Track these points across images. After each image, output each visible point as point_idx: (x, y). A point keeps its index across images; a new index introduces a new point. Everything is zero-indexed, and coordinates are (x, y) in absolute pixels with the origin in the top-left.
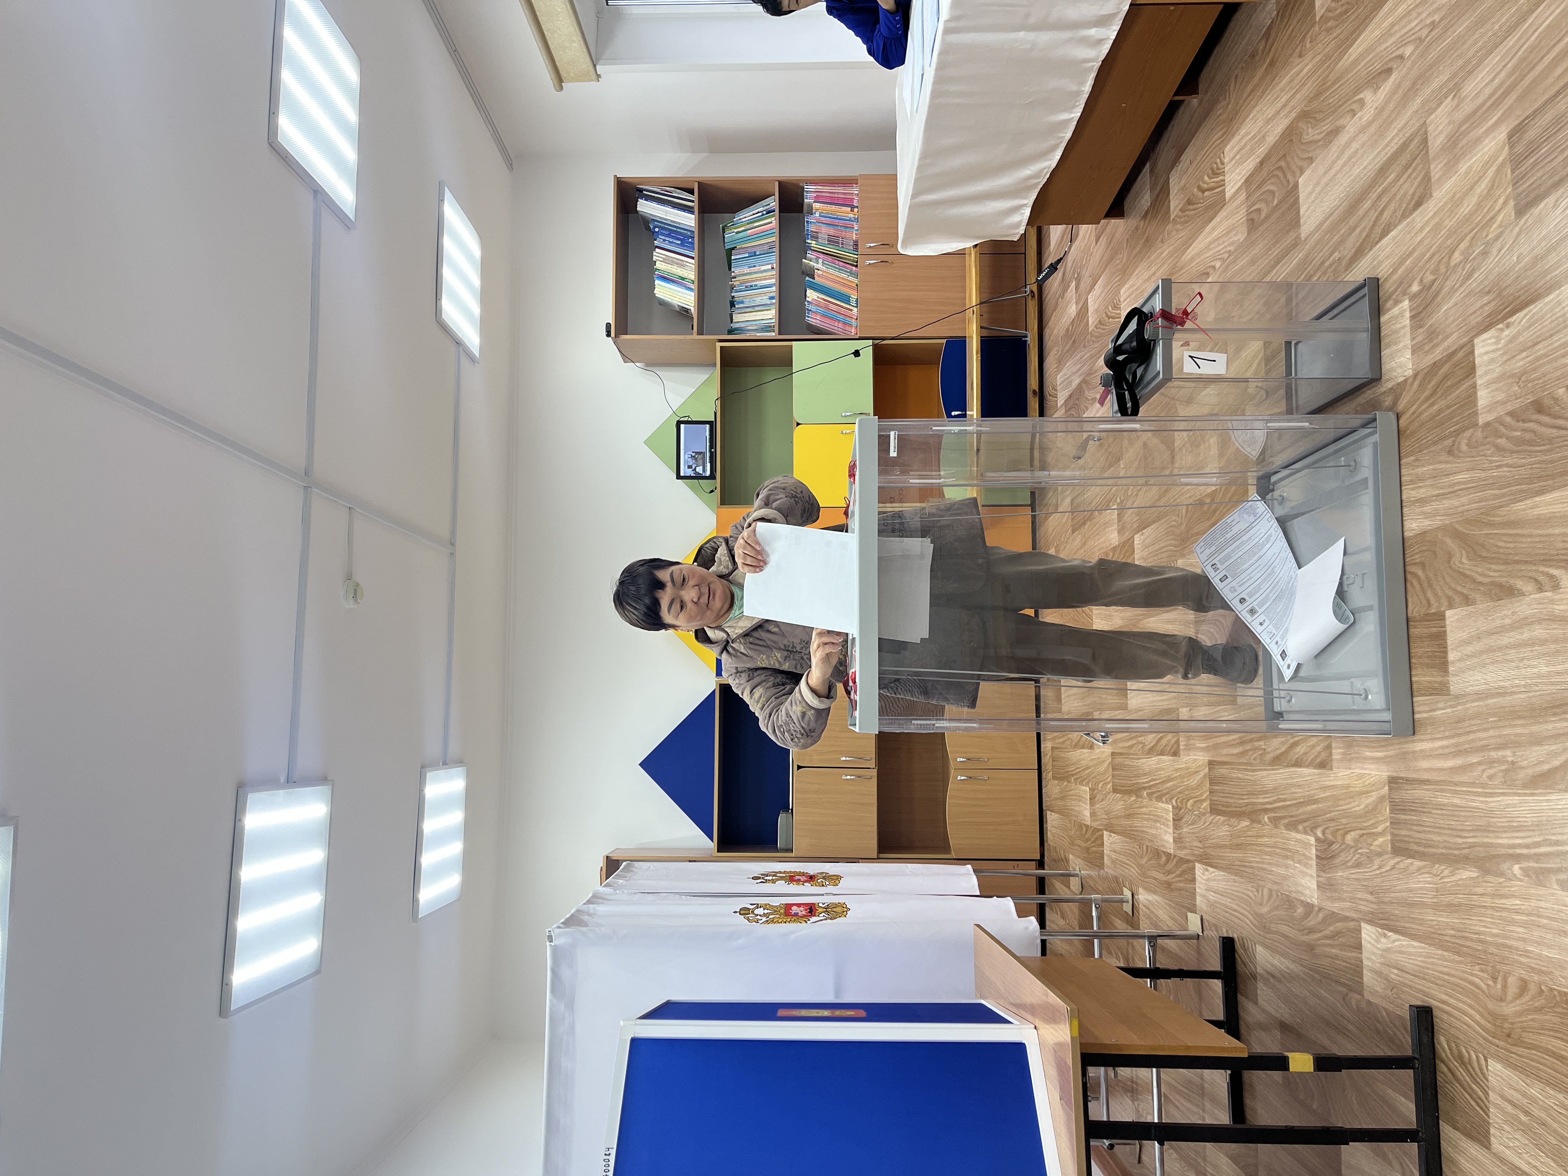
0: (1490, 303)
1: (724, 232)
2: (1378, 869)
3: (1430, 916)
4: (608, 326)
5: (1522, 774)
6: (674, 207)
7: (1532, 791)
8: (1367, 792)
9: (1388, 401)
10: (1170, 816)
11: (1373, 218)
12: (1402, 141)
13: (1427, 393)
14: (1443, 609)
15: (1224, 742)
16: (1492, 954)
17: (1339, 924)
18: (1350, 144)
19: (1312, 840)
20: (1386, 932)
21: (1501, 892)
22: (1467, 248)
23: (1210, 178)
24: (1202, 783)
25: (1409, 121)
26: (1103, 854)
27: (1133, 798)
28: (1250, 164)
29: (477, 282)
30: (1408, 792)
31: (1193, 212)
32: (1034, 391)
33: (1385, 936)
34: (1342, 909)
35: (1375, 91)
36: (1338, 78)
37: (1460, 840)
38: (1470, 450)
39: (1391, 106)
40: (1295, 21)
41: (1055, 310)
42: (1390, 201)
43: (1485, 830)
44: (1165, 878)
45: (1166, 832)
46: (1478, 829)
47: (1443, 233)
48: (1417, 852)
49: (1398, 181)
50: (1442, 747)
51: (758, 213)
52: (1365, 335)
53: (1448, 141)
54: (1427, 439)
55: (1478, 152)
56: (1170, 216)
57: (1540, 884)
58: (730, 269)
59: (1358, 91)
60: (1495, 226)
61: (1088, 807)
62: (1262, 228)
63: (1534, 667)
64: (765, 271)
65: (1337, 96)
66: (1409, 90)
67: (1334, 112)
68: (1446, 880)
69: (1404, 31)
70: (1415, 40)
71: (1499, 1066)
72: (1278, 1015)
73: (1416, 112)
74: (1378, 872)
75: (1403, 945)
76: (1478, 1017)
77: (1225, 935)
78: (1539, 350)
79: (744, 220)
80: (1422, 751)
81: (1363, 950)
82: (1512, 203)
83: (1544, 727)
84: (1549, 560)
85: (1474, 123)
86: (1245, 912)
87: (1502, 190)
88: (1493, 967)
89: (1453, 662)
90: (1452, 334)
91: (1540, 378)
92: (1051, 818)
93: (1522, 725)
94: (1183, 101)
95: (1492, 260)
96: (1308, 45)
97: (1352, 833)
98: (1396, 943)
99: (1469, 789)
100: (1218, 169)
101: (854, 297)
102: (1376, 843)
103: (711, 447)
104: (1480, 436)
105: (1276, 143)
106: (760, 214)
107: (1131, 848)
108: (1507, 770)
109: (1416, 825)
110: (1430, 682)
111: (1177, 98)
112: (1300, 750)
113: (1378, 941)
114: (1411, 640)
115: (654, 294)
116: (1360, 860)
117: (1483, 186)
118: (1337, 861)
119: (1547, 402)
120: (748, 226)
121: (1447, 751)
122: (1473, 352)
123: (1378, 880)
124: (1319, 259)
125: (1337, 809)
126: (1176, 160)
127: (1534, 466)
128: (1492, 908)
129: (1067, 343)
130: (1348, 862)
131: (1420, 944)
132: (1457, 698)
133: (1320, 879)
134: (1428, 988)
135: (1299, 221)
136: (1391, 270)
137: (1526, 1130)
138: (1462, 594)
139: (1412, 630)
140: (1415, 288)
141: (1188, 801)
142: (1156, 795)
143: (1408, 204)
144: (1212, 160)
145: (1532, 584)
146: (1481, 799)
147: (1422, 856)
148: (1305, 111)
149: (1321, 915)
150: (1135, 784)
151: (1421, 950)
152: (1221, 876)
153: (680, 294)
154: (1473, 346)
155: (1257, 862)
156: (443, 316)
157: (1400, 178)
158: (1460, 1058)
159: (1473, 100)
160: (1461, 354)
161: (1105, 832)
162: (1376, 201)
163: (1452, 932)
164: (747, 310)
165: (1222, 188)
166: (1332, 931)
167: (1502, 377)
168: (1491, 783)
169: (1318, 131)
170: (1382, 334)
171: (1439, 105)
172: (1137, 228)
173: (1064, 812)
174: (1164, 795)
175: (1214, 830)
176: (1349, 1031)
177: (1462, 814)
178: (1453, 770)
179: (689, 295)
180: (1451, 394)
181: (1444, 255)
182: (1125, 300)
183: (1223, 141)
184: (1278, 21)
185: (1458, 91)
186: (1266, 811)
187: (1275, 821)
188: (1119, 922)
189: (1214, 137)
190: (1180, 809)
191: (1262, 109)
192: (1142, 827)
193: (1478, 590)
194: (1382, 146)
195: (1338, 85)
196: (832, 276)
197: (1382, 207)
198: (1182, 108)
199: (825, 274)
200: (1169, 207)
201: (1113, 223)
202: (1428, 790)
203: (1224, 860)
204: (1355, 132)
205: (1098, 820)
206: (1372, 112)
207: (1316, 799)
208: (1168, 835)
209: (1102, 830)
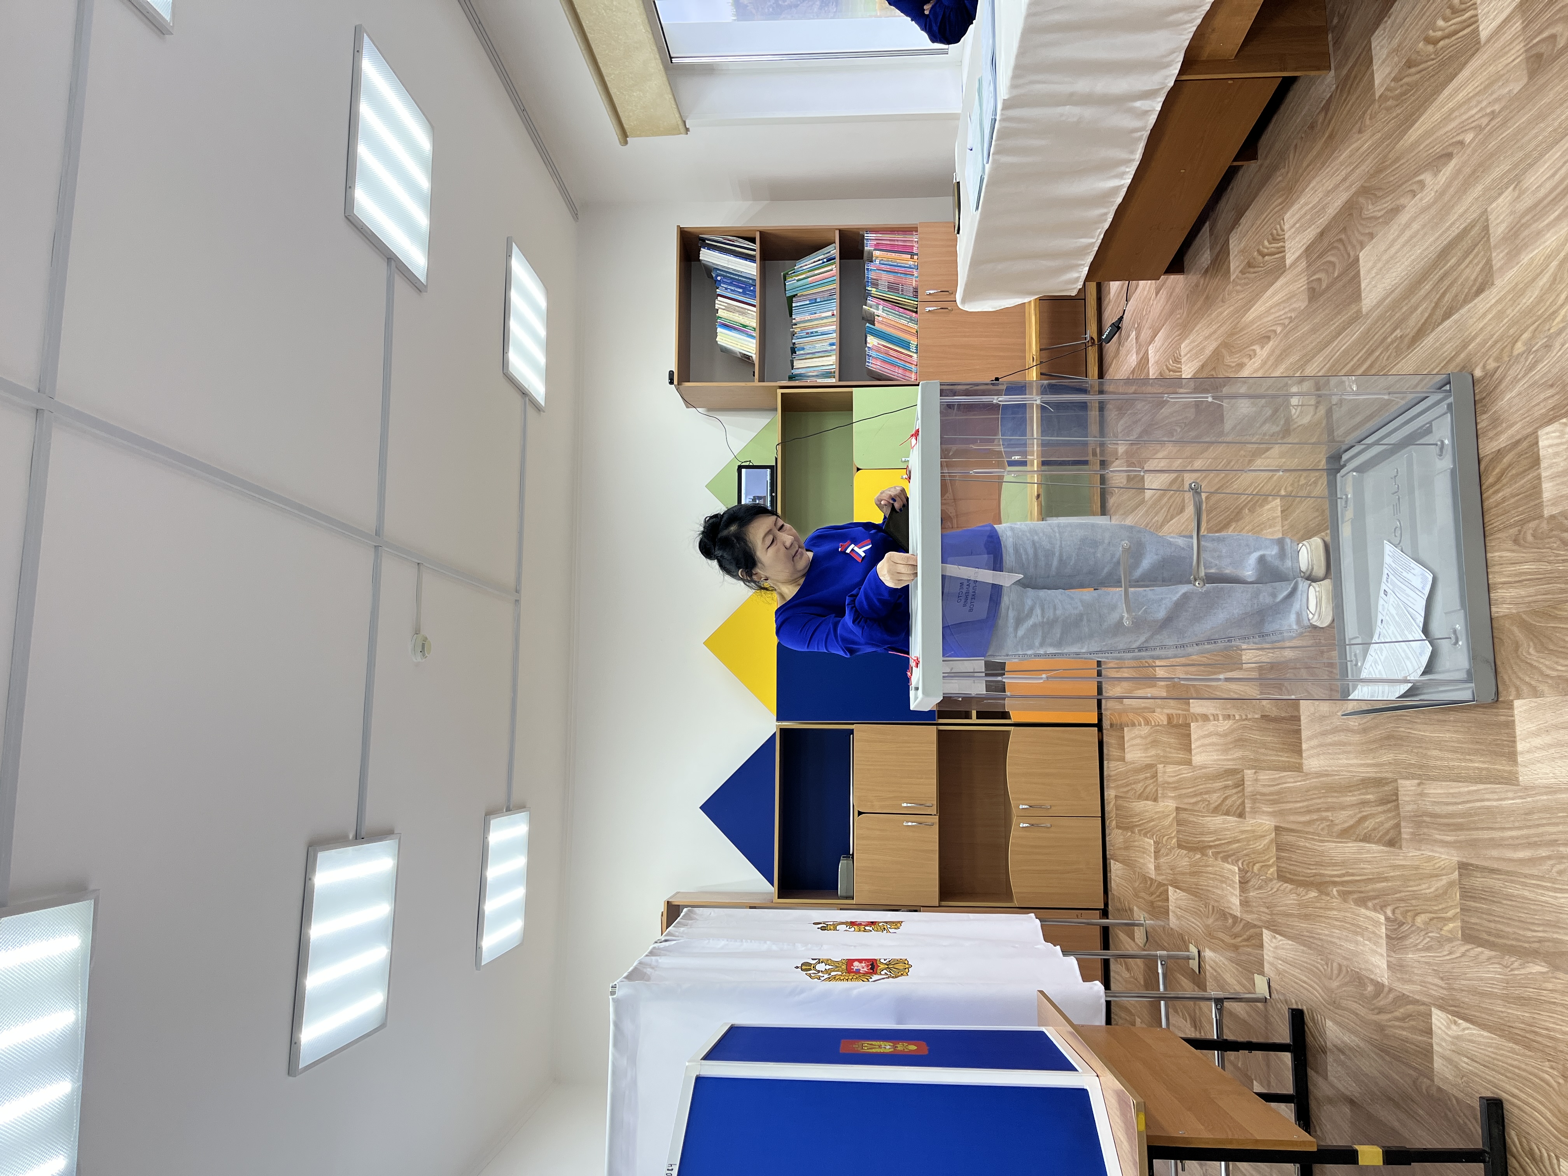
0: (1553, 396)
1: (785, 279)
2: (1448, 955)
3: (1499, 1006)
4: (671, 374)
6: (736, 256)
8: (1437, 876)
10: (1237, 879)
11: (1435, 300)
12: (1463, 226)
13: (1492, 480)
14: (1511, 698)
15: (1290, 809)
17: (1408, 1007)
18: (1410, 224)
19: (1382, 918)
20: (1456, 1019)
22: (1531, 339)
23: (1270, 243)
24: (1268, 848)
25: (1470, 207)
26: (1167, 909)
27: (1198, 856)
28: (1311, 234)
29: (542, 332)
30: (1478, 879)
31: (1254, 275)
33: (1455, 1023)
34: (1412, 992)
35: (1435, 175)
36: (1397, 157)
37: (1529, 934)
38: (1536, 541)
39: (1452, 191)
40: (1354, 97)
41: (1115, 359)
42: (1451, 285)
43: (1554, 925)
44: (1233, 941)
45: (1232, 894)
46: (1548, 924)
47: (1505, 322)
48: (1487, 941)
49: (1459, 265)
50: (1513, 838)
51: (819, 260)
53: (1509, 231)
54: (1494, 525)
55: (1540, 245)
56: (1230, 277)
58: (791, 316)
59: (1418, 172)
60: (1558, 320)
61: (1153, 860)
62: (1322, 300)
64: (826, 318)
65: (1397, 175)
66: (1470, 176)
67: (1393, 191)
68: (1516, 972)
69: (1465, 117)
70: (1476, 127)
72: (1348, 1093)
73: (1477, 199)
74: (1448, 958)
75: (1473, 1034)
76: (1549, 1115)
77: (1295, 1007)
79: (804, 268)
80: (1492, 839)
81: (1434, 1035)
85: (1535, 215)
86: (1314, 985)
87: (1564, 285)
88: (1563, 1065)
89: (1522, 753)
90: (1516, 423)
92: (1116, 868)
94: (1242, 166)
95: (1555, 353)
96: (1368, 122)
97: (1423, 915)
98: (1467, 1032)
99: (1539, 883)
100: (1278, 235)
101: (914, 342)
102: (1446, 928)
103: (772, 491)
104: (1545, 528)
105: (1337, 214)
106: (821, 262)
107: (1196, 907)
109: (1486, 914)
110: (1498, 771)
111: (1235, 164)
112: (1370, 824)
113: (1449, 1028)
115: (717, 342)
116: (1430, 944)
117: (1545, 280)
118: (1407, 942)
120: (809, 274)
121: (1517, 842)
122: (1537, 443)
123: (1449, 966)
124: (1381, 335)
125: (1407, 889)
126: (1236, 222)
128: (1562, 1005)
130: (1418, 944)
131: (1489, 1034)
132: (1526, 789)
133: (1389, 959)
134: (1498, 1080)
135: (1359, 295)
136: (1454, 353)
138: (1531, 685)
140: (1478, 373)
141: (1254, 864)
142: (1221, 855)
143: (1470, 289)
144: (1272, 226)
146: (1551, 894)
147: (1492, 946)
148: (1366, 187)
149: (1391, 996)
150: (1199, 842)
151: (1491, 1041)
152: (1290, 945)
153: (743, 342)
154: (1537, 438)
155: (1326, 935)
156: (510, 369)
157: (1462, 263)
158: (1531, 1154)
159: (1534, 193)
160: (1525, 444)
161: (1170, 888)
162: (1437, 283)
163: (1522, 1026)
164: (808, 356)
165: (1282, 254)
166: (1402, 1014)
167: (1565, 472)
168: (1560, 878)
169: (1378, 208)
171: (1500, 195)
172: (1197, 285)
173: (1128, 863)
174: (1229, 856)
175: (1281, 897)
176: (1420, 1116)
177: (1532, 907)
178: (1523, 862)
179: (751, 342)
180: (1516, 483)
181: (1506, 343)
182: (1186, 355)
183: (1282, 209)
184: (1337, 96)
185: (1519, 182)
186: (1335, 884)
187: (1344, 895)
188: (1186, 983)
189: (1273, 203)
190: (1247, 872)
191: (1321, 181)
192: (1208, 886)
193: (1547, 682)
194: (1443, 229)
195: (1398, 165)
196: (892, 323)
197: (1444, 289)
198: (1241, 173)
199: (885, 320)
200: (1229, 267)
201: (1173, 278)
202: (1499, 879)
203: (1292, 929)
204: (1415, 213)
205: (1162, 875)
206: (1433, 194)
207: (1386, 877)
208: (1234, 897)
209: (1167, 885)
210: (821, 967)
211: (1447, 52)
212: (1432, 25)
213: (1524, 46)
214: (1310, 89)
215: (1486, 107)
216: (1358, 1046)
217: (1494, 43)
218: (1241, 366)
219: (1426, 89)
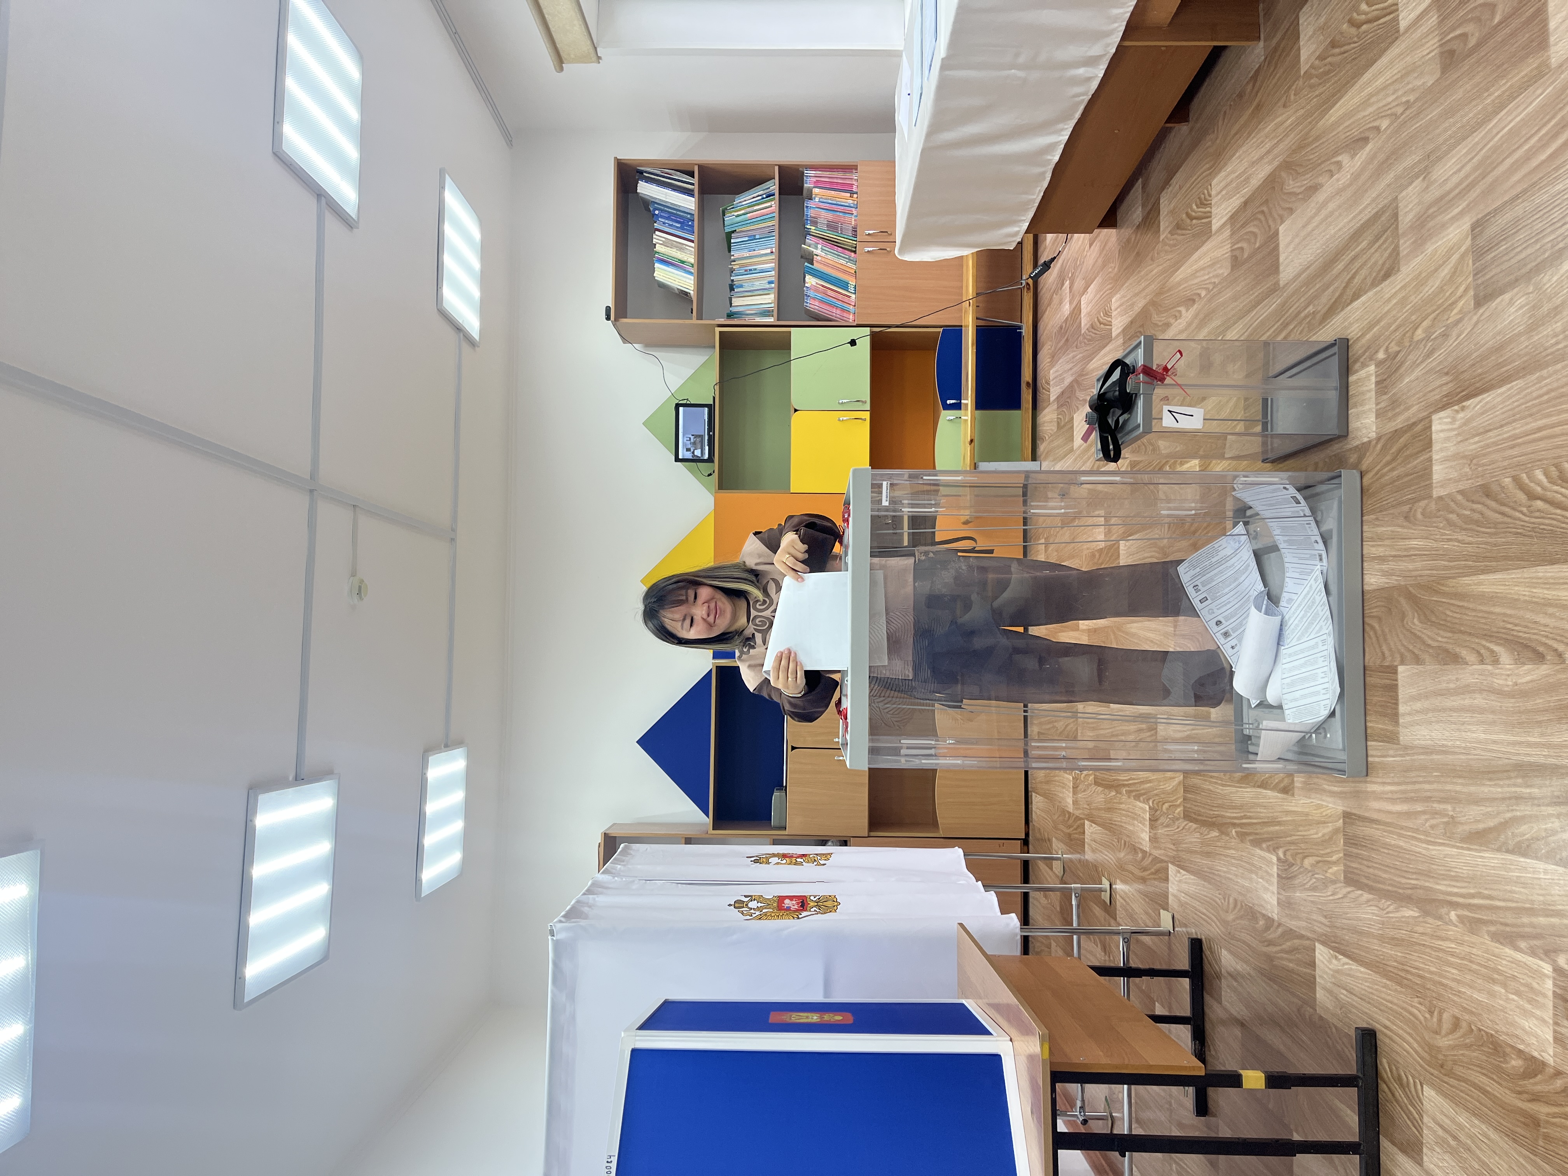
0: (1447, 383)
1: (724, 215)
2: (1332, 895)
3: (1375, 945)
4: (608, 309)
5: (1460, 829)
6: (674, 190)
7: (1468, 846)
8: (1325, 823)
9: (1353, 458)
10: (1147, 816)
11: (1346, 280)
12: (1375, 211)
13: (1388, 458)
14: (1396, 664)
16: (1429, 989)
17: (1295, 941)
18: (1327, 203)
19: (1274, 859)
20: (1337, 955)
21: (1438, 934)
22: (1430, 327)
23: (1198, 207)
24: (1176, 789)
25: (1382, 193)
26: (1084, 843)
27: (1114, 793)
28: (1236, 202)
29: (477, 265)
30: (1360, 828)
31: (1182, 237)
32: (1028, 383)
33: (1336, 958)
34: (1299, 928)
35: (1353, 157)
36: (1318, 136)
37: (1404, 881)
38: (1425, 519)
39: (1367, 174)
40: (1281, 71)
41: (1049, 304)
42: (1361, 267)
43: (1428, 874)
44: (1142, 874)
45: (1143, 830)
46: (1420, 873)
47: (1408, 308)
48: (1367, 885)
49: (1370, 249)
50: (1392, 792)
51: (758, 196)
52: (1334, 392)
53: (1417, 220)
54: (1388, 501)
55: (1444, 237)
56: (1159, 236)
57: (1472, 932)
58: (730, 251)
59: (1336, 153)
60: (1455, 311)
61: (1071, 795)
62: (1244, 268)
63: (1473, 732)
64: (765, 255)
65: (1317, 154)
66: (1383, 163)
67: (1314, 169)
68: (1391, 915)
69: (1381, 104)
70: (1392, 115)
71: (1433, 1093)
72: (1239, 1017)
73: (1389, 185)
74: (1331, 898)
75: (1352, 969)
76: (1415, 1045)
77: (1194, 936)
78: (1490, 437)
79: (743, 203)
80: (1374, 792)
81: (1317, 968)
82: (1471, 293)
83: (1482, 789)
84: (1491, 636)
85: (1441, 208)
86: (1213, 917)
87: (1463, 278)
88: (1430, 1001)
89: (1403, 715)
90: (1412, 406)
91: (1490, 465)
92: (1037, 800)
93: (1462, 784)
94: (1174, 127)
95: (1451, 342)
96: (1292, 97)
97: (1310, 858)
98: (1346, 967)
99: (1414, 835)
100: (1205, 200)
101: (852, 283)
102: (1330, 871)
103: (709, 430)
104: (1434, 508)
105: (1260, 186)
106: (760, 197)
107: (1110, 841)
108: (1447, 823)
109: (1366, 860)
110: (1382, 729)
111: (1167, 126)
113: (1330, 962)
114: (1367, 687)
115: (654, 277)
116: (1316, 884)
117: (1446, 271)
118: (1296, 882)
119: (1495, 488)
120: (748, 210)
121: (1395, 796)
122: (1430, 427)
123: (1331, 905)
124: (1296, 309)
125: (1297, 833)
126: (1167, 183)
127: (1480, 546)
128: (1431, 947)
129: (1059, 342)
130: (1305, 884)
131: (1366, 970)
132: (1406, 748)
133: (1279, 896)
135: (1278, 268)
136: (1360, 334)
137: (1453, 1152)
138: (1414, 653)
139: (1368, 679)
140: (1381, 355)
141: (1163, 804)
142: (1134, 794)
143: (1378, 274)
144: (1200, 190)
145: (1475, 655)
146: (1424, 845)
147: (1370, 889)
148: (1288, 162)
149: (1280, 930)
150: (1115, 780)
151: (1367, 976)
152: (1192, 879)
153: (681, 278)
154: (1431, 422)
155: (1225, 872)
156: (444, 305)
157: (1372, 247)
158: (1399, 1080)
159: (1441, 185)
160: (1419, 427)
161: (1086, 822)
162: (1349, 264)
163: (1395, 964)
164: (747, 294)
165: (1209, 219)
166: (1289, 946)
167: (1455, 457)
168: (1432, 832)
169: (1299, 184)
170: (1350, 394)
171: (1411, 183)
172: (1128, 240)
173: (1048, 796)
174: (1141, 795)
175: (1186, 835)
176: (1303, 1041)
177: (1407, 856)
178: (1400, 814)
179: (689, 279)
180: (1409, 463)
181: (1408, 329)
182: (1116, 309)
183: (1210, 174)
184: (1265, 67)
185: (1429, 173)
186: (1234, 825)
187: (1242, 836)
188: (1098, 911)
189: (1202, 167)
190: (1156, 811)
191: (1247, 151)
192: (1121, 822)
193: (1427, 651)
194: (1357, 212)
195: (1317, 144)
196: (831, 262)
197: (1354, 271)
198: (1173, 134)
199: (823, 260)
200: (1159, 226)
201: (1106, 232)
202: (1378, 829)
203: (1194, 865)
204: (1332, 193)
205: (1079, 809)
206: (1349, 177)
207: (1279, 822)
208: (1144, 834)
209: (1083, 819)
210: (753, 904)
211: (1369, 36)
212: (1355, 8)
213: (1439, 41)
214: (1240, 58)
215: (1402, 96)
216: (1249, 974)
217: (1412, 33)
218: (1168, 325)
219: (1347, 71)
